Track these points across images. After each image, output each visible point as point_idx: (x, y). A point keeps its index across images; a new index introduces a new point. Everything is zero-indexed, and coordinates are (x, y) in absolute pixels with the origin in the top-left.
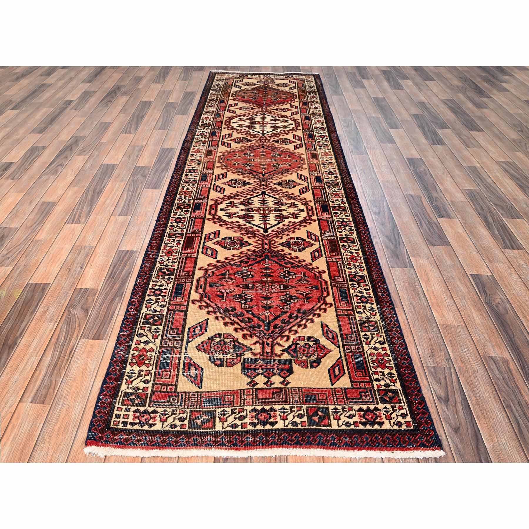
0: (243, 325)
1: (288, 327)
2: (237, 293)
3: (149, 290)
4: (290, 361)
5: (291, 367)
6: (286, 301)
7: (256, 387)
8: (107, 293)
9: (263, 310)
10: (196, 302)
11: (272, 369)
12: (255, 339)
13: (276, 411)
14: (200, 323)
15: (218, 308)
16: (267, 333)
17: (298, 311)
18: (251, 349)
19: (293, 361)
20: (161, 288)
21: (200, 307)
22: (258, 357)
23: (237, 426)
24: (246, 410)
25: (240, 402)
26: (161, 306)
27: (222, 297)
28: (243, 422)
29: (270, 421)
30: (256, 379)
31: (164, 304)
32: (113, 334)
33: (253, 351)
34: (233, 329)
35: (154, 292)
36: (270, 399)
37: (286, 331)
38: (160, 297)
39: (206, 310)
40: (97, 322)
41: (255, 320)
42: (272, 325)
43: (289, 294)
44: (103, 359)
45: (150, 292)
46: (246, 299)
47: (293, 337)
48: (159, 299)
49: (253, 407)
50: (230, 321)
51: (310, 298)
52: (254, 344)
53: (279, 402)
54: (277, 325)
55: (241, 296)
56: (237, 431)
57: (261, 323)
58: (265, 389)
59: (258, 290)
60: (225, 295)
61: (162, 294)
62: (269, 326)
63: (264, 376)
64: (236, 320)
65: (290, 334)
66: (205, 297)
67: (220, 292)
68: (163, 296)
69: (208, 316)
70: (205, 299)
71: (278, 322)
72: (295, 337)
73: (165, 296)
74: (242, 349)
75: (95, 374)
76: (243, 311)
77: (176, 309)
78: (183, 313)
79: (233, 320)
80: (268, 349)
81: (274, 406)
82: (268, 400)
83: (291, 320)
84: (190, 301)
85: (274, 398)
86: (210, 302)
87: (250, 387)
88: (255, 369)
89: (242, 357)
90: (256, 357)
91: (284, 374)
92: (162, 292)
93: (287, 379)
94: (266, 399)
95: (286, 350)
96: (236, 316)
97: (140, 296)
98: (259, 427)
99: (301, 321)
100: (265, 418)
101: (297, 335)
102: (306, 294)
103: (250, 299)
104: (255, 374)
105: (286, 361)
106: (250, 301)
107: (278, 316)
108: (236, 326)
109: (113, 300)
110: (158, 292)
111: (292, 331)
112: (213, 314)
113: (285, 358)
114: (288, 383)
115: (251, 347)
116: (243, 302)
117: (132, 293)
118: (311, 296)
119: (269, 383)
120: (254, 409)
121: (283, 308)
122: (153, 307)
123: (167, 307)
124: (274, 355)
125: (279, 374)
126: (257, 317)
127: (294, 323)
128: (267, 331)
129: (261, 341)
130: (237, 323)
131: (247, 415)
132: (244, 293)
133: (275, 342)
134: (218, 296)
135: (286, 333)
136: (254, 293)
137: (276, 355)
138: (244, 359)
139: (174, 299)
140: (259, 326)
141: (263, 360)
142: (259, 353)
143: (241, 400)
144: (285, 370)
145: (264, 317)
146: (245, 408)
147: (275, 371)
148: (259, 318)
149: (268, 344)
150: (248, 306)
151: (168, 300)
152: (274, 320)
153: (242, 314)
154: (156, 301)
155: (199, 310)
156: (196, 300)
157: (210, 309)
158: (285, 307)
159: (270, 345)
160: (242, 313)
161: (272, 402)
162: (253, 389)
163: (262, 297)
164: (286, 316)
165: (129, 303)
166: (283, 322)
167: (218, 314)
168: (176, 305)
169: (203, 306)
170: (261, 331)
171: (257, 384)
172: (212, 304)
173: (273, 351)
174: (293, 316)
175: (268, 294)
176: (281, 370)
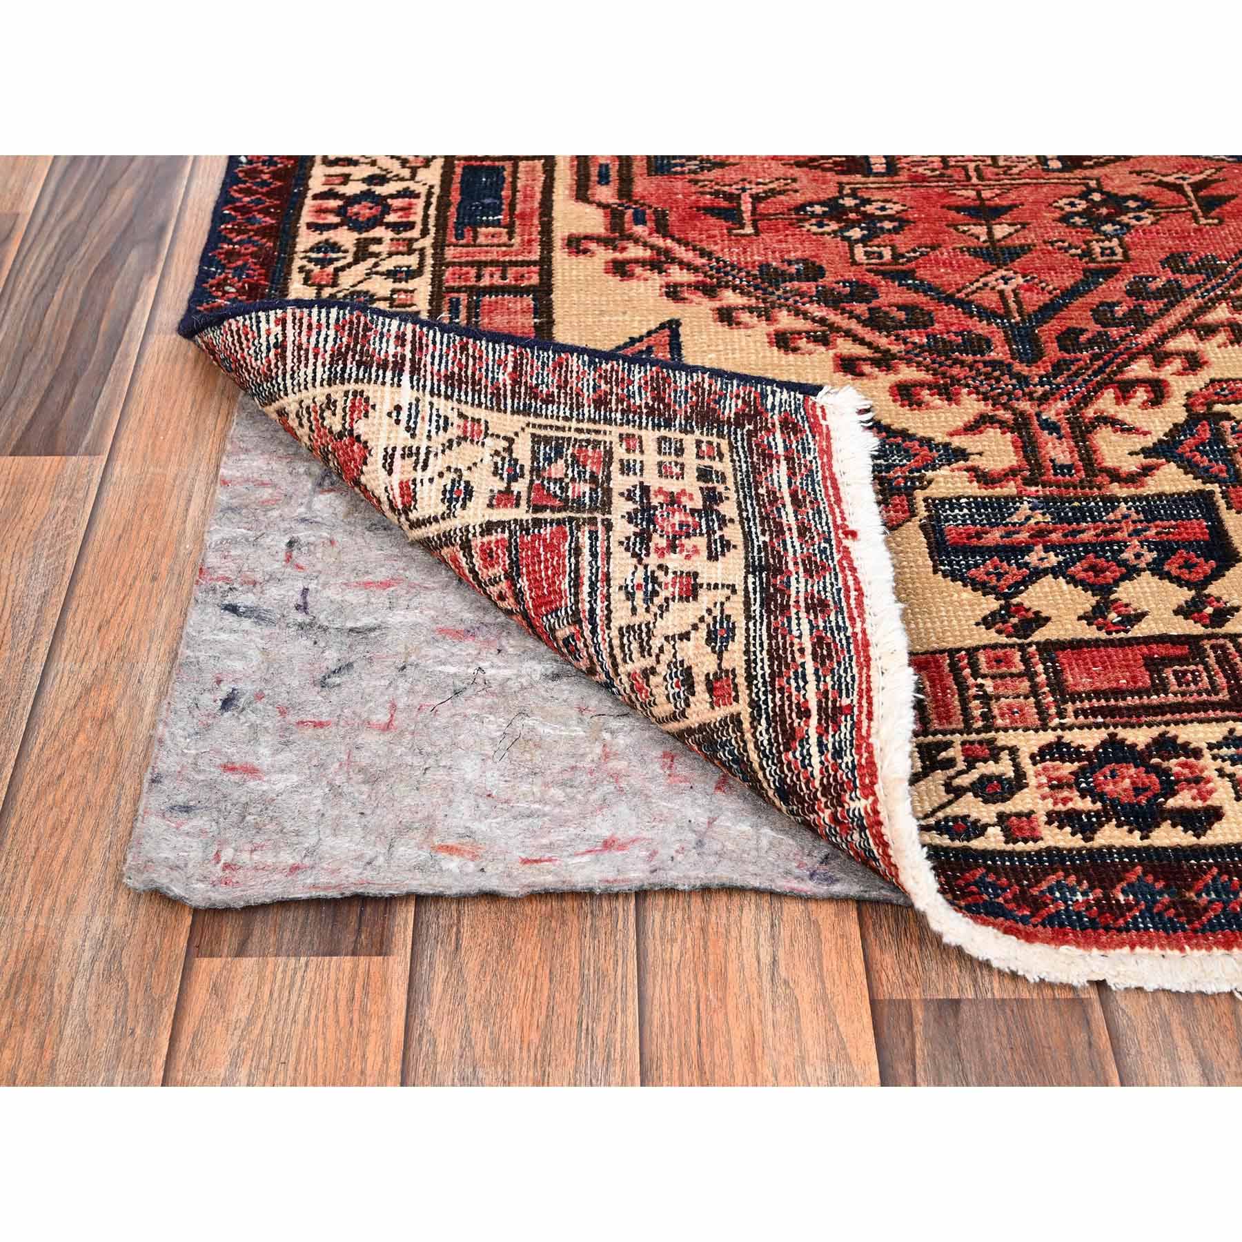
0: (883, 341)
1: (1144, 339)
2: (810, 196)
3: (309, 203)
4: (1203, 501)
5: (1219, 532)
6: (1093, 220)
7: (1039, 636)
8: (68, 232)
9: (979, 266)
10: (593, 246)
11: (1107, 546)
12: (971, 406)
13: (1197, 753)
14: (633, 341)
15: (723, 269)
16: (1035, 372)
17: (1173, 261)
18: (962, 454)
19: (1222, 503)
20: (378, 190)
21: (620, 269)
22: (1010, 489)
23: (979, 829)
24: (1013, 751)
25: (965, 710)
26: (392, 274)
27: (731, 215)
28: (1008, 807)
29: (1172, 803)
30: (1035, 597)
31: (413, 260)
32: (132, 422)
33: (975, 461)
34: (830, 364)
35: (339, 212)
36: (1139, 693)
37: (1133, 357)
38: (378, 232)
39: (657, 280)
40: (31, 365)
41: (947, 316)
42: (1048, 331)
43: (1099, 189)
44: (93, 547)
45: (320, 211)
46: (871, 218)
47: (1181, 386)
48: (379, 241)
49: (1049, 737)
50: (800, 324)
51: (1221, 200)
52: (973, 428)
53: (1204, 706)
54: (1075, 332)
55: (835, 210)
56: (985, 854)
57: (981, 328)
58: (1096, 643)
59: (924, 178)
60: (746, 207)
61: (392, 218)
62: (1034, 341)
63: (1073, 581)
64: (834, 317)
65: (1167, 372)
66: (639, 219)
67: (716, 194)
68: (395, 227)
69: (671, 310)
70: (639, 230)
71: (1079, 316)
72: (1195, 382)
73: (411, 226)
74: (908, 454)
75: (52, 622)
76: (870, 278)
77: (486, 281)
78: (529, 300)
79: (822, 321)
80: (1058, 451)
81: (1173, 730)
82: (1131, 701)
83: (1150, 307)
84: (558, 243)
85: (1163, 688)
86: (669, 243)
87: (1003, 639)
88: (1013, 552)
89: (919, 495)
90: (998, 491)
91: (1189, 565)
92: (387, 210)
93: (1213, 589)
94: (1119, 693)
95: (1166, 449)
96: (829, 298)
97: (264, 232)
98: (1112, 836)
99: (1202, 310)
100: (1137, 790)
101: (1205, 376)
102: (1197, 187)
103: (890, 218)
104: (1013, 572)
105: (1180, 500)
106: (896, 231)
107: (1072, 293)
108: (846, 347)
109: (107, 266)
110: (363, 210)
111: (1169, 355)
112: (697, 297)
113: (1168, 489)
114: (1223, 614)
115: (957, 442)
116: (856, 233)
117: (218, 217)
118: (1222, 190)
119: (1113, 617)
120: (1059, 743)
121: (1088, 253)
122: (347, 280)
123: (427, 275)
124: (1103, 479)
125: (1157, 569)
126: (949, 299)
127: (1169, 321)
128: (1030, 362)
129: (1007, 415)
130: (848, 334)
131: (1020, 775)
132: (854, 194)
133: (1090, 412)
134: (711, 211)
135: (1141, 368)
136: (908, 193)
137: (1115, 475)
138: (930, 503)
139: (459, 236)
140: (980, 345)
141: (1045, 503)
142: (1012, 473)
143: (964, 702)
144: (1188, 545)
145: (995, 297)
146: (1003, 739)
147: (1127, 555)
148: (964, 304)
149: (1052, 427)
150: (887, 254)
151: (427, 242)
152: (1048, 311)
153: (861, 292)
154: (362, 253)
155: (613, 281)
156: (588, 238)
157: (678, 275)
158: (1097, 248)
159: (1066, 429)
160: (865, 286)
161: (1160, 709)
162: (1022, 648)
163: (958, 209)
164: (1114, 289)
165: (205, 259)
166: (1103, 314)
167: (730, 298)
168: (480, 265)
169: (636, 261)
170: (994, 364)
171: (1040, 620)
172: (681, 252)
173: (1089, 458)
174: (1153, 286)
175: (986, 194)
176: (1165, 549)
